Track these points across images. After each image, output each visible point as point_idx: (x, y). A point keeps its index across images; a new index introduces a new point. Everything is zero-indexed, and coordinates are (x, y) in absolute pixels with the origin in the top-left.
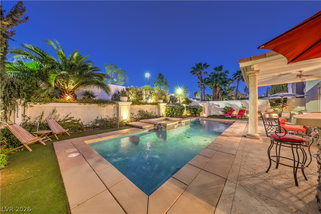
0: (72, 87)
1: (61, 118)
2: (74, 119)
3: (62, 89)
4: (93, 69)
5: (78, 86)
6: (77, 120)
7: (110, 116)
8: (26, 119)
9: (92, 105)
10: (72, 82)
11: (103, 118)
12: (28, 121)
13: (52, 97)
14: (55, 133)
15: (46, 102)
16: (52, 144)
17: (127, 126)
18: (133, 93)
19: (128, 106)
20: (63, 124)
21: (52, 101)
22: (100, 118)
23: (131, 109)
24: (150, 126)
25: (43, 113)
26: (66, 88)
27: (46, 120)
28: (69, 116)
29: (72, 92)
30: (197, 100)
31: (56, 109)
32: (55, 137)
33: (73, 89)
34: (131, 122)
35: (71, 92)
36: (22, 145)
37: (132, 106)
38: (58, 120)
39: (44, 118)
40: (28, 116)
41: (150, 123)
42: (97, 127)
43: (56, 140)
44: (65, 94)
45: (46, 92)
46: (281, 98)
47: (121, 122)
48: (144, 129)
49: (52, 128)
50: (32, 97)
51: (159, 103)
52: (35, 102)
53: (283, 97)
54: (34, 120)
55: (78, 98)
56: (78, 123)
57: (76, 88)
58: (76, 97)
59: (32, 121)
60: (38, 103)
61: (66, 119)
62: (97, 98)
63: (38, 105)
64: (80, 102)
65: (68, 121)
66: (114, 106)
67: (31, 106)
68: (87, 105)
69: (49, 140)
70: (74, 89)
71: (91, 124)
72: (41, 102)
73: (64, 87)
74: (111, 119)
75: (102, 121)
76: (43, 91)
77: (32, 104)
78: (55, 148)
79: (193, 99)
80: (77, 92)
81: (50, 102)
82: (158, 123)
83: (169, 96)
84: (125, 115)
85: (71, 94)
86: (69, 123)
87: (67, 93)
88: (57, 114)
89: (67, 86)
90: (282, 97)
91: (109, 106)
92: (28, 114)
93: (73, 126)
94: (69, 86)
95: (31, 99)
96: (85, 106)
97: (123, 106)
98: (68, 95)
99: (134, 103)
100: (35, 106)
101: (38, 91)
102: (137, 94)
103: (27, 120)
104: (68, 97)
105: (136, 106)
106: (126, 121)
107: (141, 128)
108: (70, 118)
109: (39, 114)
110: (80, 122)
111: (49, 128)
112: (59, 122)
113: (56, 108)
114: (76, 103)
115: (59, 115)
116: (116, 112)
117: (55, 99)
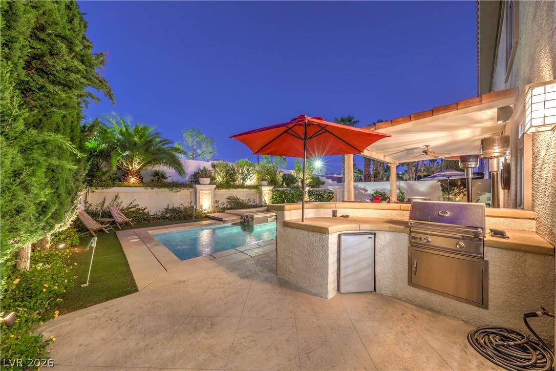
0: (137, 166)
1: (125, 205)
2: (139, 207)
3: (126, 169)
4: (163, 143)
5: (144, 166)
6: (143, 208)
7: (184, 205)
8: (87, 205)
9: (161, 189)
10: (137, 160)
11: (175, 206)
12: (89, 209)
13: (114, 180)
14: (118, 222)
15: (107, 186)
16: (115, 233)
17: (207, 217)
18: (221, 171)
19: (210, 190)
20: (126, 212)
21: (114, 185)
22: (170, 207)
23: (215, 195)
24: (235, 217)
25: (105, 200)
26: (130, 168)
27: (108, 207)
28: (134, 204)
29: (138, 174)
30: (332, 180)
31: (119, 195)
32: (118, 227)
33: (138, 170)
34: (214, 212)
35: (136, 173)
36: (88, 230)
37: (217, 190)
38: (121, 208)
39: (105, 206)
40: (90, 202)
41: (237, 215)
42: (167, 218)
43: (119, 229)
44: (129, 176)
45: (108, 174)
46: (447, 179)
47: (199, 213)
48: (225, 222)
49: (114, 216)
50: (94, 181)
51: (261, 186)
52: (97, 186)
53: (450, 178)
54: (96, 207)
55: (144, 180)
56: (144, 212)
57: (143, 168)
58: (142, 179)
59: (93, 208)
60: (100, 188)
61: (130, 207)
62: (169, 180)
63: (99, 190)
64: (147, 185)
65: (132, 210)
66: (190, 190)
67: (93, 192)
68: (156, 189)
69: (112, 229)
70: (140, 169)
71: (159, 214)
72: (103, 186)
73: (128, 167)
74: (186, 209)
75: (174, 210)
76: (104, 174)
77: (93, 189)
78: (118, 236)
79: (327, 179)
80: (144, 172)
81: (112, 187)
82: (245, 214)
83: (281, 174)
84: (206, 203)
85: (137, 176)
86: (133, 212)
87: (131, 175)
88: (120, 201)
89: (132, 166)
90: (448, 177)
91: (182, 191)
92: (89, 200)
93: (138, 215)
94: (133, 166)
95: (92, 183)
96: (152, 191)
97: (202, 190)
98: (133, 177)
99: (220, 186)
100: (96, 191)
101: (99, 174)
102: (227, 173)
103: (89, 207)
104: (133, 180)
105: (224, 190)
106: (206, 211)
107: (220, 220)
108: (134, 207)
109: (100, 201)
110: (146, 211)
111: (111, 216)
112: (121, 210)
113: (120, 193)
114: (141, 187)
115: (122, 202)
116: (193, 199)
117: (117, 182)
